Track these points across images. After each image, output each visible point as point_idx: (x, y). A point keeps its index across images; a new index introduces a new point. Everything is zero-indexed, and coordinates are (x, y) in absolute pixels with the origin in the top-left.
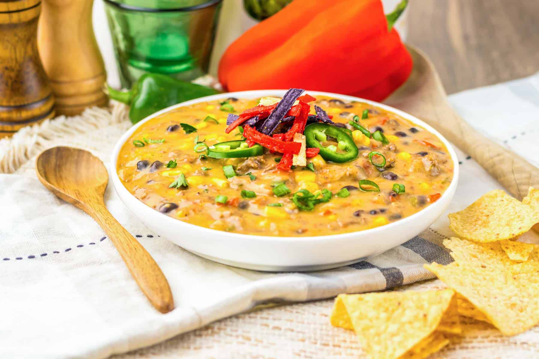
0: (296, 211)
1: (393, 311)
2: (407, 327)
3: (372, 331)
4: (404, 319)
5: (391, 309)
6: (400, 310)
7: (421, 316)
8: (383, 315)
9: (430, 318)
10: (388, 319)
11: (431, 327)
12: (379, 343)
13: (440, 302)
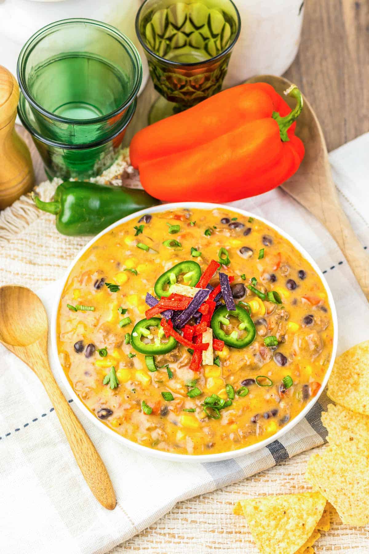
0: (206, 419)
1: (280, 519)
2: (290, 534)
3: (265, 536)
4: (288, 527)
5: (278, 517)
6: (285, 518)
7: (301, 524)
8: (273, 523)
9: (307, 527)
10: (277, 526)
11: (307, 534)
12: (269, 546)
13: (315, 514)
